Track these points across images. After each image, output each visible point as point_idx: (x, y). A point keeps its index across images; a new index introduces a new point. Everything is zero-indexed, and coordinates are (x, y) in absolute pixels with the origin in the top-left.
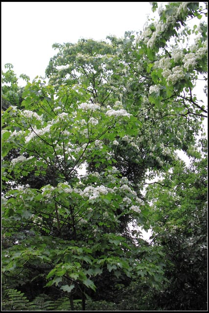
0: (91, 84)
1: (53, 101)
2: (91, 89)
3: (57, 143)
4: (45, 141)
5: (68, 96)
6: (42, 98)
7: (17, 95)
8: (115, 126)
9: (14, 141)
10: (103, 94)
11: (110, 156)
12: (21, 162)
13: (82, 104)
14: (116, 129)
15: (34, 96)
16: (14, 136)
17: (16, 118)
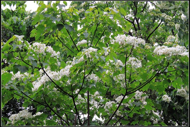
0: (131, 10)
1: (76, 30)
2: (131, 18)
3: (79, 93)
4: (61, 89)
5: (98, 25)
6: (60, 26)
7: (24, 23)
8: (166, 71)
9: (15, 88)
10: (148, 26)
11: (157, 117)
12: (24, 119)
13: (119, 36)
14: (168, 76)
15: (49, 22)
16: (17, 79)
17: (22, 53)
